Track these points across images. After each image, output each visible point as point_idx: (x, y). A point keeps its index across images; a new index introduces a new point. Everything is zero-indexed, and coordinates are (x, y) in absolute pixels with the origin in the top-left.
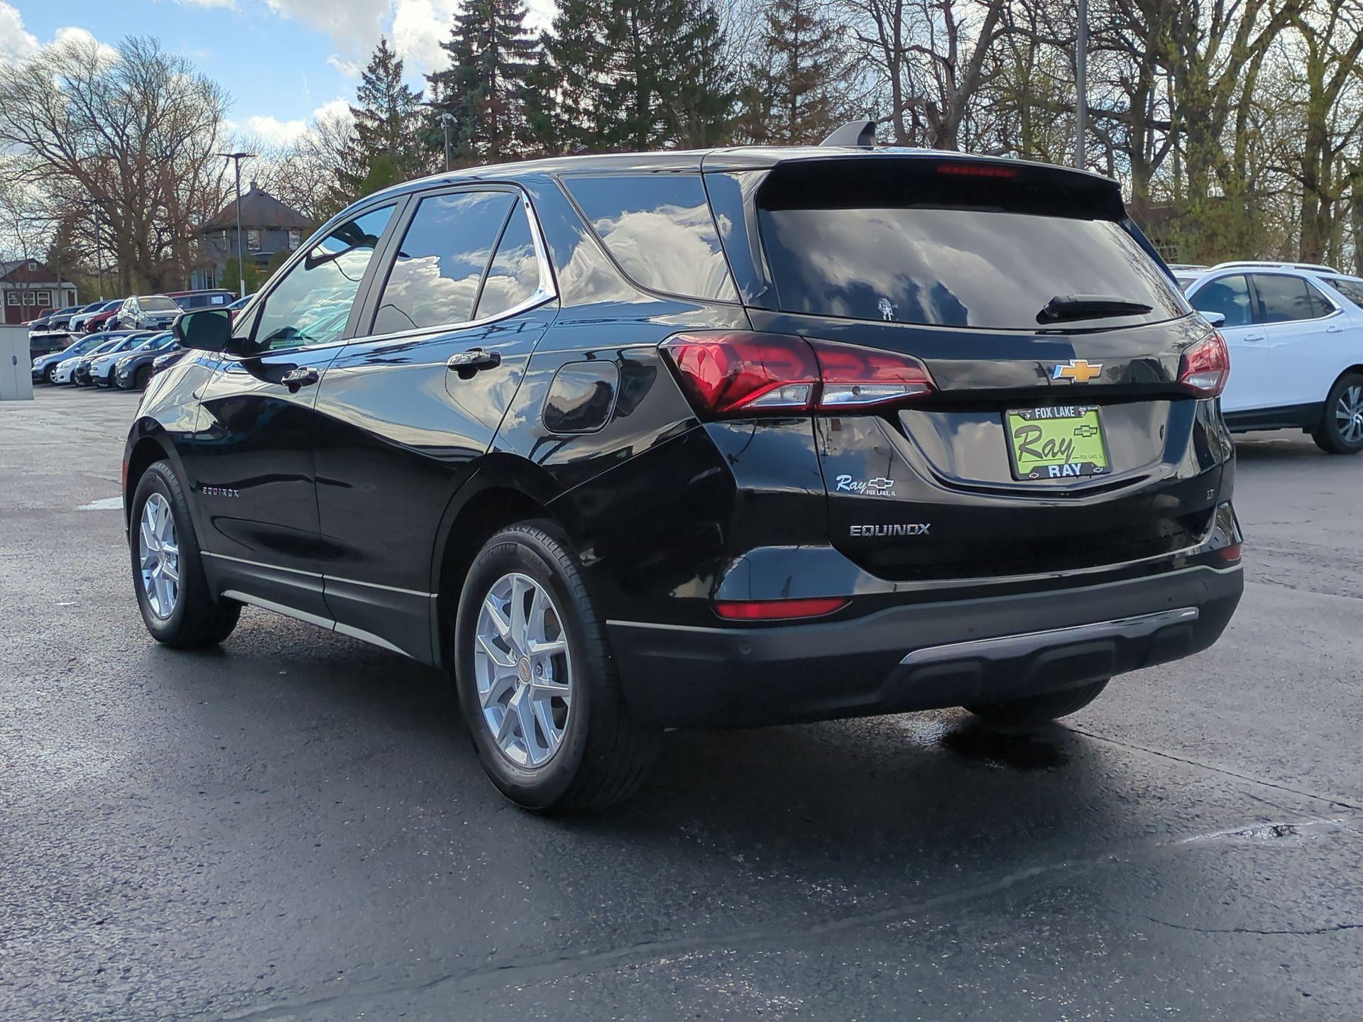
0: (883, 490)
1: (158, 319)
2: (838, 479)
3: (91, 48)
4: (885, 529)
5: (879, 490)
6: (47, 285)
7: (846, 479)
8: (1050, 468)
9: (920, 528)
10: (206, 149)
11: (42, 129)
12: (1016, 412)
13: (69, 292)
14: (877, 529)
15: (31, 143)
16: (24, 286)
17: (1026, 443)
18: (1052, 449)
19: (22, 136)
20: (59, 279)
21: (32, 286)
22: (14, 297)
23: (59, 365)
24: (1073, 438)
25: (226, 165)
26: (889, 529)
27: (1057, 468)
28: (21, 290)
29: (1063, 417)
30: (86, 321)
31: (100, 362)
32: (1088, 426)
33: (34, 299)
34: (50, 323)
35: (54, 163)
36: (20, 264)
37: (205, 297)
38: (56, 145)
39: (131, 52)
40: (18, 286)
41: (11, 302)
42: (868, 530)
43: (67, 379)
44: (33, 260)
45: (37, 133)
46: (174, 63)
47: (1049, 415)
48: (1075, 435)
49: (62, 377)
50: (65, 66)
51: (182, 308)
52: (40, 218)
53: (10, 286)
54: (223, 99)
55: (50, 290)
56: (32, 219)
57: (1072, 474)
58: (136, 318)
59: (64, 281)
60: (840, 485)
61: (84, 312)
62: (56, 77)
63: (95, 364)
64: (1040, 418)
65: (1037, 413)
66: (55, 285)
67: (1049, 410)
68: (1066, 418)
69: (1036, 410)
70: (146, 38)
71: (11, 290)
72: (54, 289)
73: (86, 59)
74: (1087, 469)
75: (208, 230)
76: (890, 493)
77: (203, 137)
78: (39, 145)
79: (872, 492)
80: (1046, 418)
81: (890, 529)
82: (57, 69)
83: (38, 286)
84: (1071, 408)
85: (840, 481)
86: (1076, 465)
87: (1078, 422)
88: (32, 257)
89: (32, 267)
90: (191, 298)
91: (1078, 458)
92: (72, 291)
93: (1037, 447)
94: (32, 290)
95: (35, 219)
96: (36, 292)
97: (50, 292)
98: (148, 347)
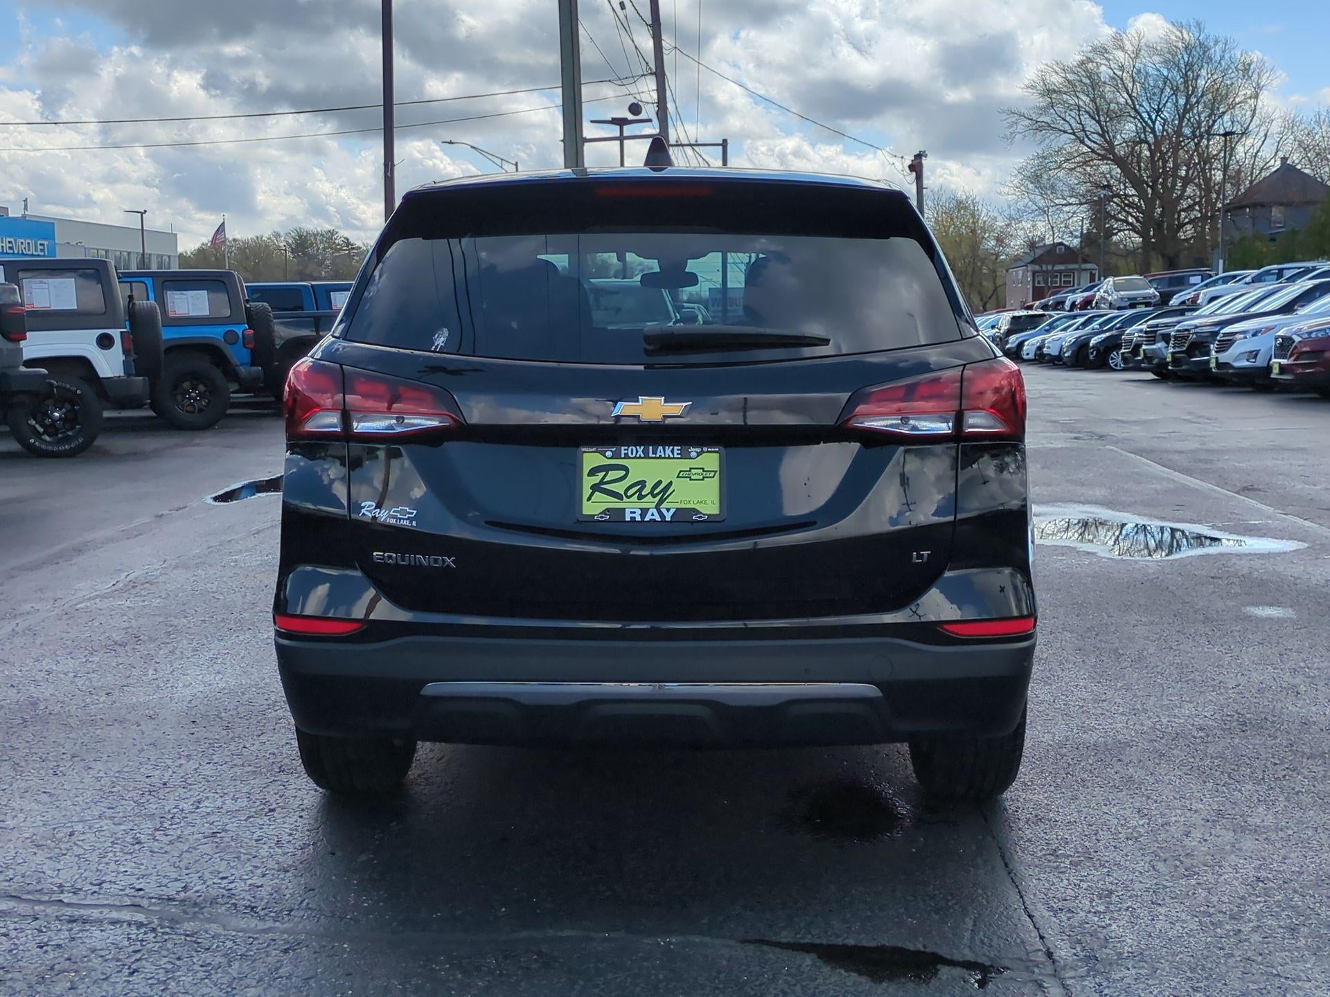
0: (404, 519)
1: (1129, 299)
2: (363, 505)
3: (1137, 38)
4: (407, 559)
5: (400, 519)
6: (1071, 266)
7: (369, 506)
8: (627, 511)
9: (444, 561)
10: (1245, 126)
11: (1085, 118)
12: (594, 449)
13: (1091, 273)
14: (399, 558)
15: (1074, 134)
16: (1050, 267)
17: (602, 482)
18: (640, 490)
19: (1067, 127)
20: (1080, 261)
21: (1058, 267)
22: (1041, 279)
23: (1026, 343)
24: (675, 481)
25: (1264, 141)
26: (410, 559)
27: (639, 512)
28: (1047, 272)
29: (660, 457)
30: (1078, 301)
31: (1054, 340)
32: (703, 469)
33: (1058, 280)
34: (1051, 302)
35: (1093, 151)
36: (1048, 248)
37: (1183, 277)
38: (1098, 134)
39: (1176, 37)
40: (1044, 268)
41: (1039, 282)
42: (390, 557)
43: (1031, 356)
44: (1061, 244)
45: (1081, 124)
46: (1216, 43)
47: (640, 453)
48: (678, 477)
49: (1028, 354)
50: (1111, 57)
51: (1156, 289)
52: (1071, 204)
53: (1037, 268)
54: (1268, 74)
55: (1073, 271)
56: (1063, 205)
57: (658, 519)
58: (1110, 298)
59: (1085, 261)
60: (363, 511)
61: (1081, 292)
62: (1103, 68)
63: (1049, 342)
64: (627, 457)
65: (623, 452)
66: (1076, 266)
67: (640, 449)
68: (665, 458)
69: (623, 448)
70: (1192, 22)
71: (1038, 272)
72: (1077, 270)
73: (1131, 49)
74: (683, 515)
75: (1235, 208)
76: (411, 523)
77: (1243, 113)
78: (1081, 134)
79: (393, 521)
80: (635, 458)
81: (412, 560)
82: (1104, 62)
83: (1062, 267)
84: (676, 448)
85: (364, 507)
86: (668, 510)
87: (686, 464)
88: (1060, 240)
89: (1060, 249)
90: (1170, 278)
91: (675, 502)
92: (1093, 272)
93: (619, 488)
94: (1057, 271)
95: (1066, 205)
96: (1061, 273)
97: (1074, 273)
98: (1098, 326)
